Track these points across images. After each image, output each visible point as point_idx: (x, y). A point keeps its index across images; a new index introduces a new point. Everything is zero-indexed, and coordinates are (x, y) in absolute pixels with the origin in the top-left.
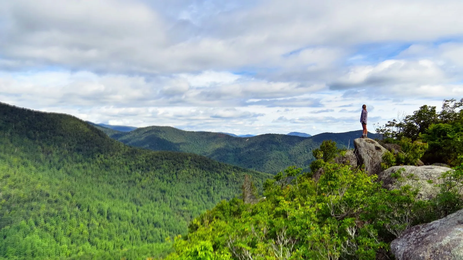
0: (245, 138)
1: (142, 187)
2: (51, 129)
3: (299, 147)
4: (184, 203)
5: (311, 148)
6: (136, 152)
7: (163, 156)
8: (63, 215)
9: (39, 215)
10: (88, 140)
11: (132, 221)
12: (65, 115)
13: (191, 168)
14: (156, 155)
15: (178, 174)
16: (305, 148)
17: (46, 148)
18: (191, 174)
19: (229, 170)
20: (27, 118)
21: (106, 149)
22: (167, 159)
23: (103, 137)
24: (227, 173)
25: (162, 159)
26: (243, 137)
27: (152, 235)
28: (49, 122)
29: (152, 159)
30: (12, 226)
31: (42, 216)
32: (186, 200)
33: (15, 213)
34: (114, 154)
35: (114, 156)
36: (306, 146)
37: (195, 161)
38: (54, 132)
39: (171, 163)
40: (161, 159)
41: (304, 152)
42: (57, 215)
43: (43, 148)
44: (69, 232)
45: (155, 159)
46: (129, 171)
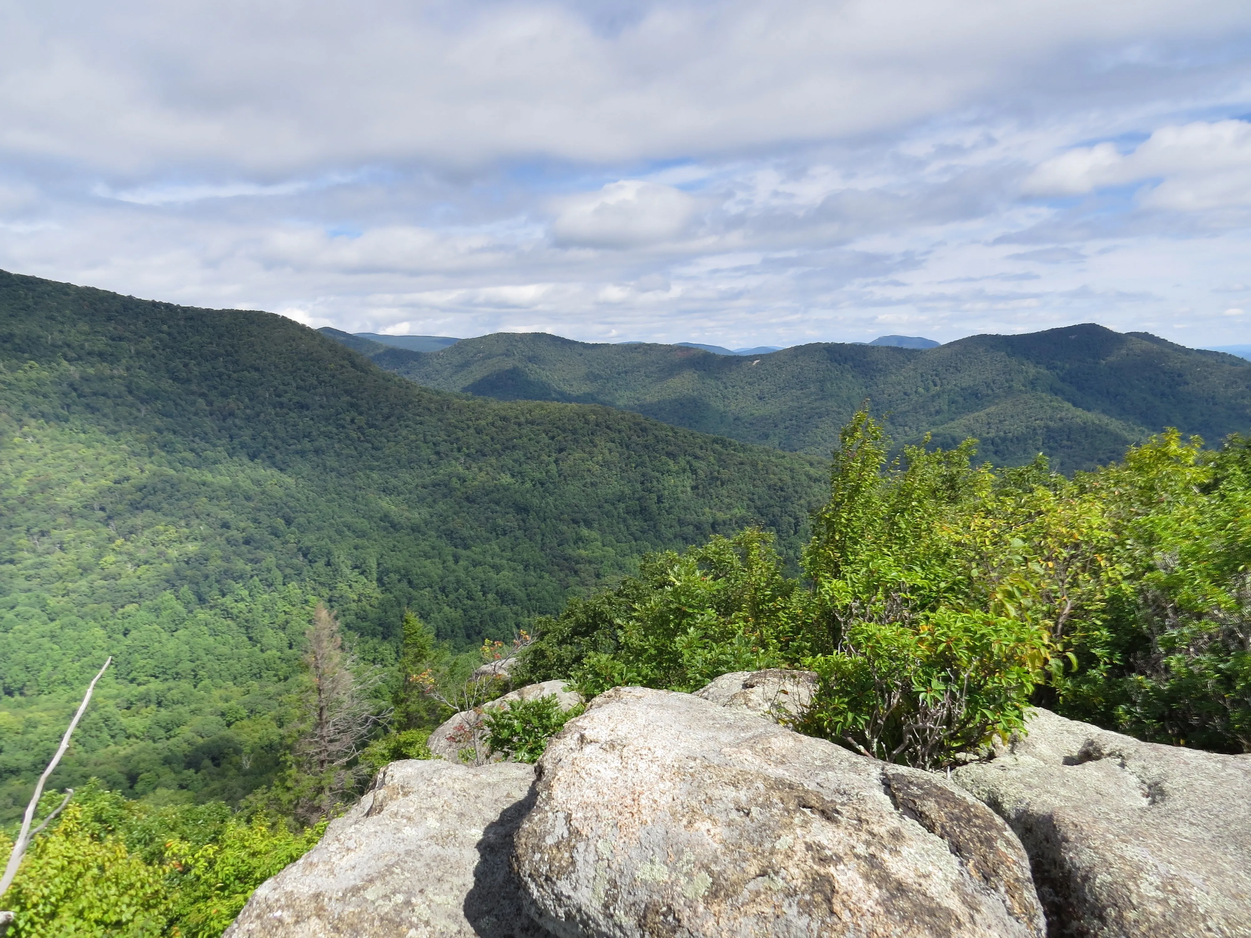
0: (751, 356)
1: (467, 499)
2: (228, 354)
3: (902, 378)
4: (579, 539)
5: (937, 379)
6: (448, 408)
7: (520, 416)
8: (265, 575)
9: (207, 577)
10: (323, 381)
11: (443, 590)
12: (260, 315)
13: (595, 446)
14: (503, 413)
15: (561, 462)
16: (920, 379)
17: (219, 402)
18: (598, 463)
19: (701, 448)
20: (165, 328)
21: (371, 402)
22: (532, 423)
23: (362, 371)
24: (696, 457)
25: (519, 425)
26: (745, 355)
27: (495, 623)
28: (221, 336)
29: (493, 424)
30: (143, 604)
31: (212, 578)
32: (585, 532)
33: (148, 570)
34: (392, 415)
35: (392, 419)
36: (922, 376)
37: (608, 427)
38: (236, 362)
39: (544, 435)
40: (515, 423)
41: (916, 392)
42: (252, 576)
43: (210, 403)
44: (282, 617)
45: (499, 423)
46: (433, 457)
